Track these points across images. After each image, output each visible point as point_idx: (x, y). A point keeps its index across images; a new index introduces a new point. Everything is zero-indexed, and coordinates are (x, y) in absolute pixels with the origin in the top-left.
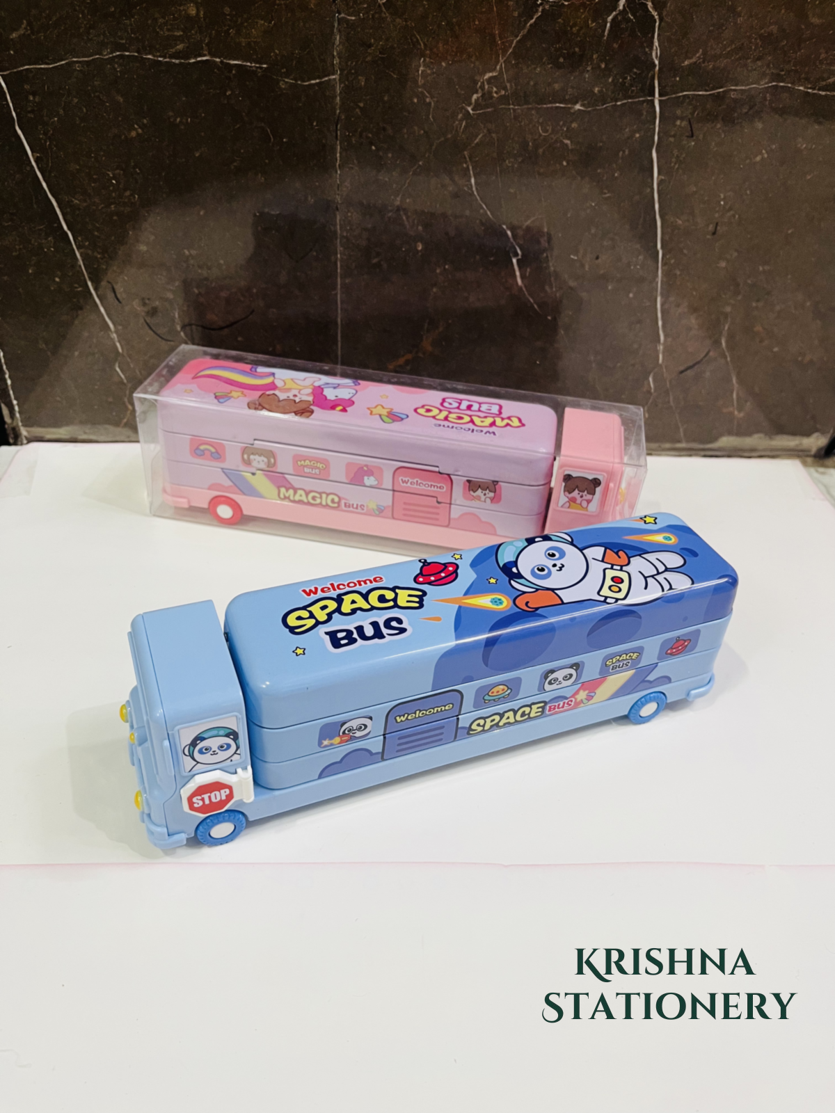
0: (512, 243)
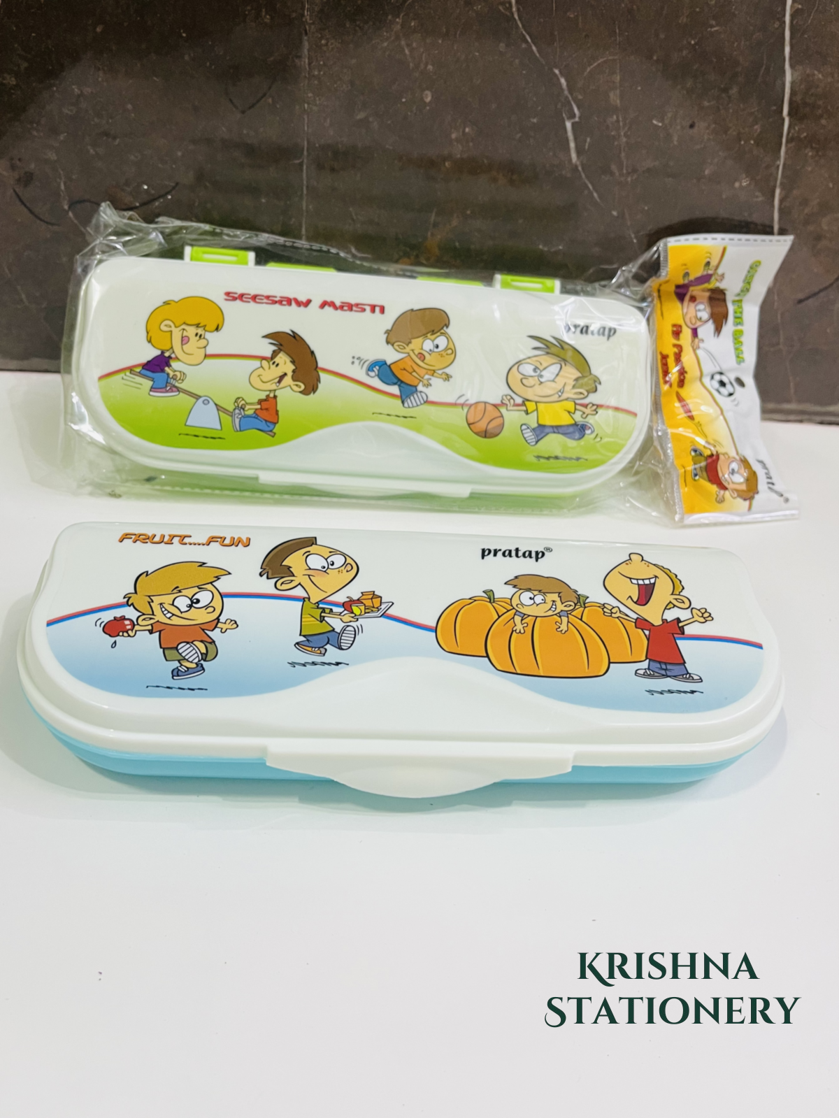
0: (567, 97)
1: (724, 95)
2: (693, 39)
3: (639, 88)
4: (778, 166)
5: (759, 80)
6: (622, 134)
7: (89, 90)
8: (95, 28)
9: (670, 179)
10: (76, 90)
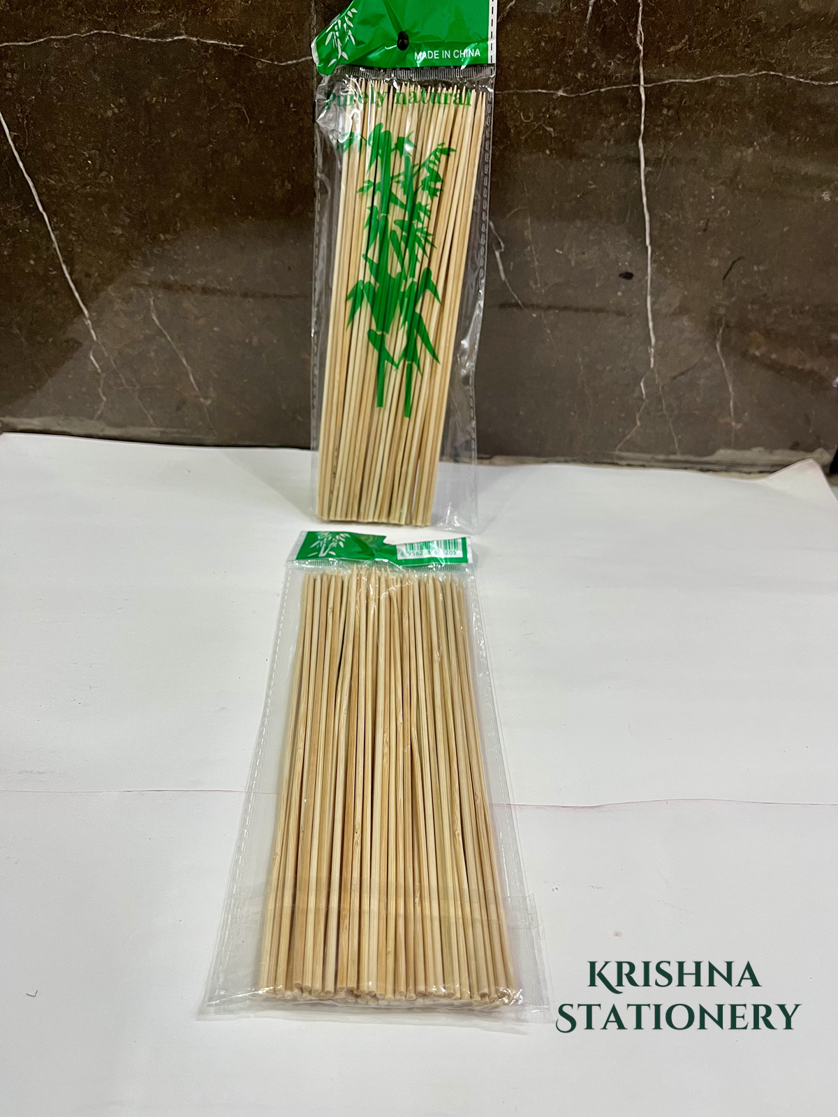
0: (495, 235)
1: (603, 232)
2: (578, 194)
3: (544, 228)
4: (647, 280)
5: (627, 221)
6: (535, 259)
7: (171, 237)
8: (175, 194)
9: (572, 291)
10: (162, 237)
